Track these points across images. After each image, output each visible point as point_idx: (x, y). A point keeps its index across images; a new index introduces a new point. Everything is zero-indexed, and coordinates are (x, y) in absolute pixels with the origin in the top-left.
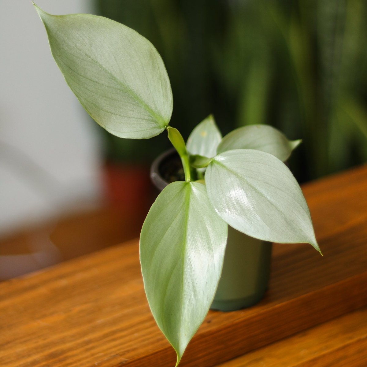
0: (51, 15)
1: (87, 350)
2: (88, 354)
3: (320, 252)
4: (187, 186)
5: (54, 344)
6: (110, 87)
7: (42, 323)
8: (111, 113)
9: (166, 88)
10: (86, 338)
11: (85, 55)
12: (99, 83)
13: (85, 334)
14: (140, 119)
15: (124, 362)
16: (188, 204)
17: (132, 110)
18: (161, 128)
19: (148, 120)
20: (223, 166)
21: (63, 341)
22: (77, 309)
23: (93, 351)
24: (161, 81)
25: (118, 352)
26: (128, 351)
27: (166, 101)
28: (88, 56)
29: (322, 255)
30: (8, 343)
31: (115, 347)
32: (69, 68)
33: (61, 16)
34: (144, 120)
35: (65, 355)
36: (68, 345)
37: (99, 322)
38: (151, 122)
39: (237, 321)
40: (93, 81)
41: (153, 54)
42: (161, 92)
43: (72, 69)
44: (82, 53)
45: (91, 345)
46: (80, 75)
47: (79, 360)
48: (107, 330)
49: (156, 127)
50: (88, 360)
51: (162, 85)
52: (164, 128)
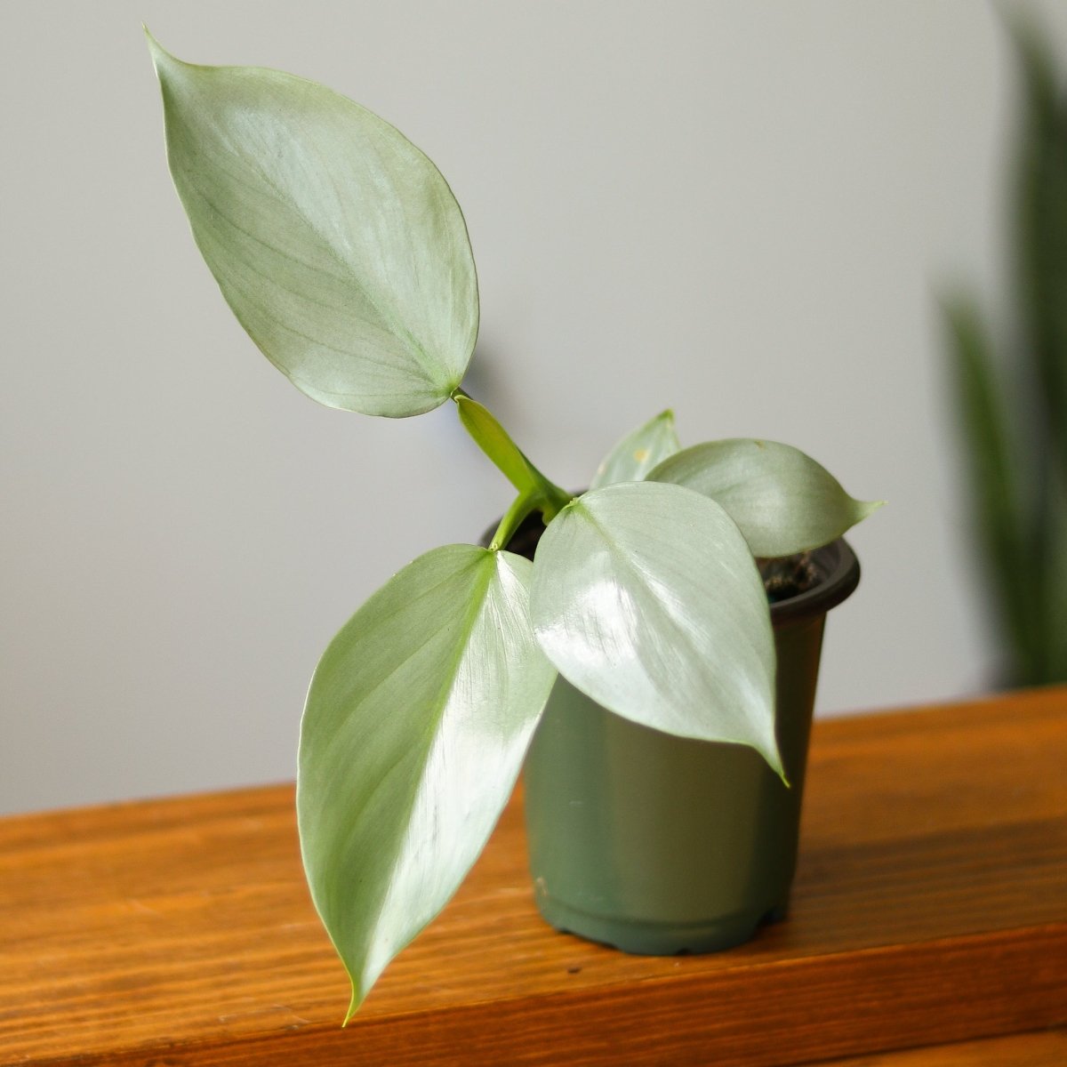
0: (181, 62)
1: (219, 985)
2: (217, 993)
3: (782, 774)
4: (487, 560)
5: (144, 958)
6: (316, 270)
7: (141, 908)
8: (306, 337)
9: (464, 292)
10: (231, 959)
11: (260, 177)
12: (286, 257)
13: (236, 948)
14: (384, 363)
15: (296, 1026)
16: (477, 607)
17: (366, 339)
18: (437, 396)
19: (405, 370)
20: (592, 520)
21: (170, 956)
22: (252, 889)
23: (230, 990)
24: (454, 271)
25: (294, 1001)
26: (321, 1004)
27: (459, 325)
28: (267, 180)
29: (787, 784)
30: (30, 938)
31: (294, 988)
32: (211, 205)
33: (206, 69)
34: (394, 367)
35: (155, 987)
36: (178, 967)
37: (287, 927)
38: (414, 377)
39: (651, 981)
40: (272, 249)
41: (438, 196)
42: (450, 300)
43: (216, 210)
44: (253, 171)
45: (233, 976)
46: (238, 228)
47: (185, 1004)
48: (295, 950)
49: (426, 392)
50: (208, 1006)
51: (454, 282)
52: (444, 397)
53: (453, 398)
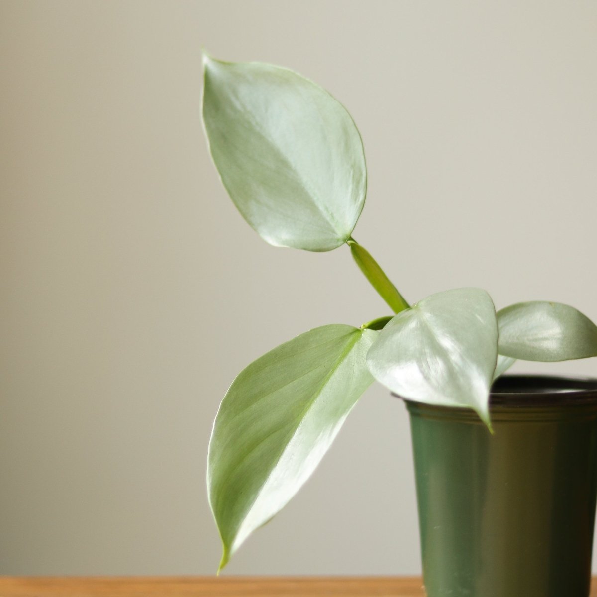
4: (357, 334)
9: (359, 183)
18: (338, 242)
19: (322, 227)
27: (353, 201)
38: (327, 231)
40: (254, 161)
42: (350, 187)
49: (332, 239)
51: (353, 177)
52: (342, 242)
53: (347, 242)
